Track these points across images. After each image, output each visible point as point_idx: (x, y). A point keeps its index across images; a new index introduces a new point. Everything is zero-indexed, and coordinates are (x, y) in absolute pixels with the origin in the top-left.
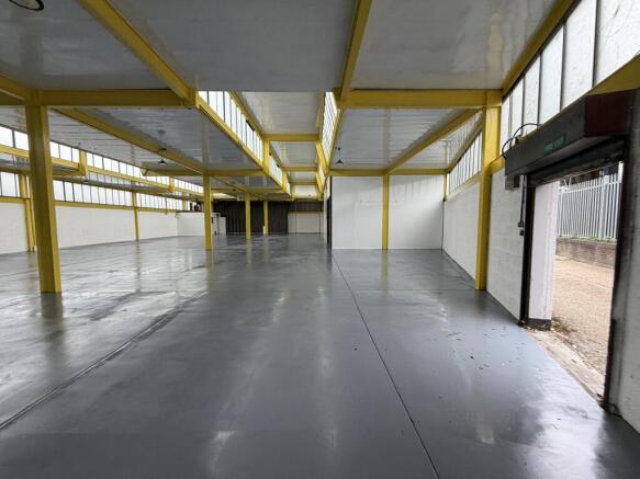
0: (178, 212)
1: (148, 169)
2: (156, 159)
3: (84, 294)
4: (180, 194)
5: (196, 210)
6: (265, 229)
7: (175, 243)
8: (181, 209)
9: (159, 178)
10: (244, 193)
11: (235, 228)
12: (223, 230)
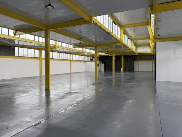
0: (85, 61)
1: (76, 45)
2: (78, 42)
3: (56, 91)
4: (86, 54)
5: (92, 60)
6: (122, 69)
7: (84, 74)
8: (86, 60)
9: (79, 49)
10: (112, 52)
11: (108, 68)
12: (103, 69)
